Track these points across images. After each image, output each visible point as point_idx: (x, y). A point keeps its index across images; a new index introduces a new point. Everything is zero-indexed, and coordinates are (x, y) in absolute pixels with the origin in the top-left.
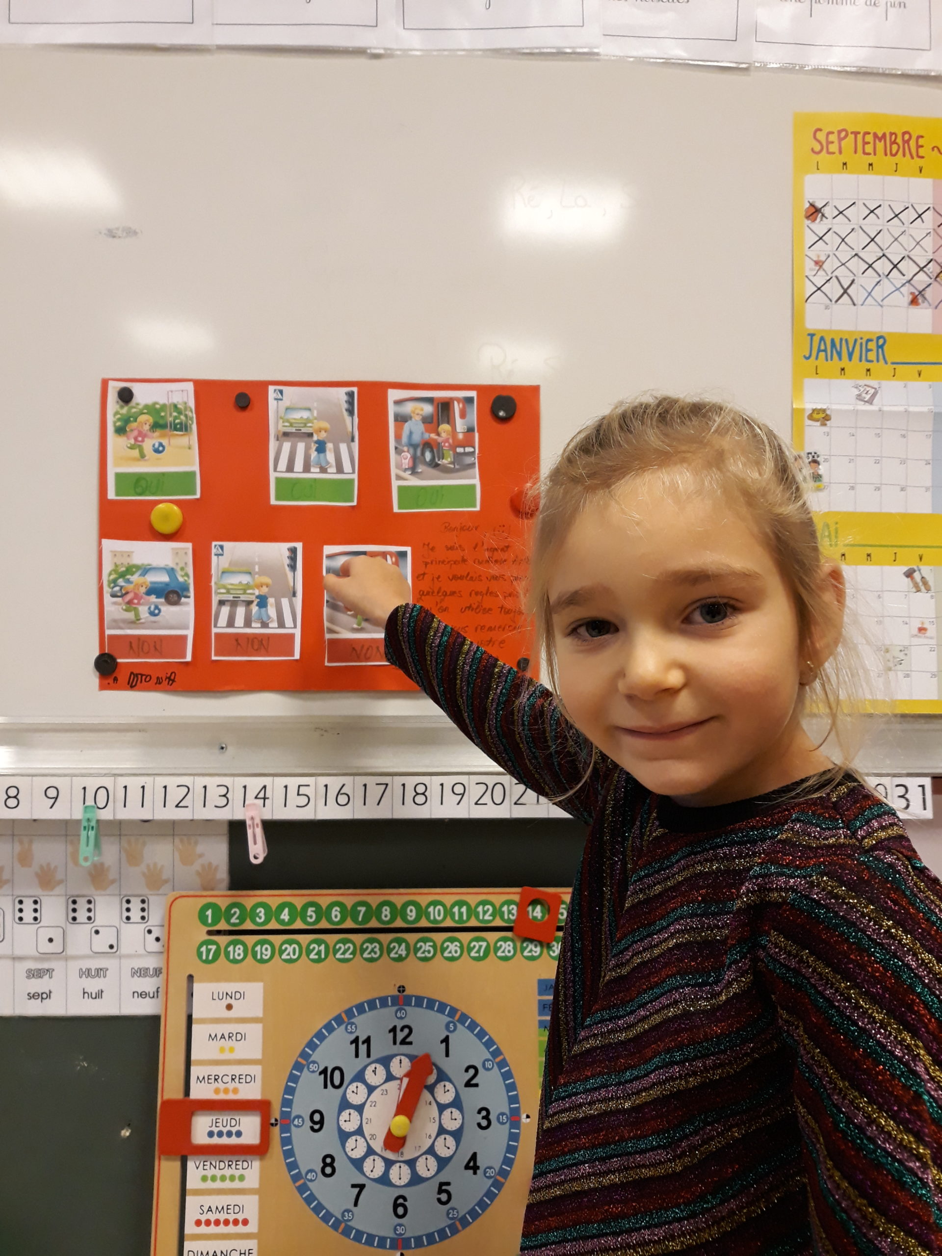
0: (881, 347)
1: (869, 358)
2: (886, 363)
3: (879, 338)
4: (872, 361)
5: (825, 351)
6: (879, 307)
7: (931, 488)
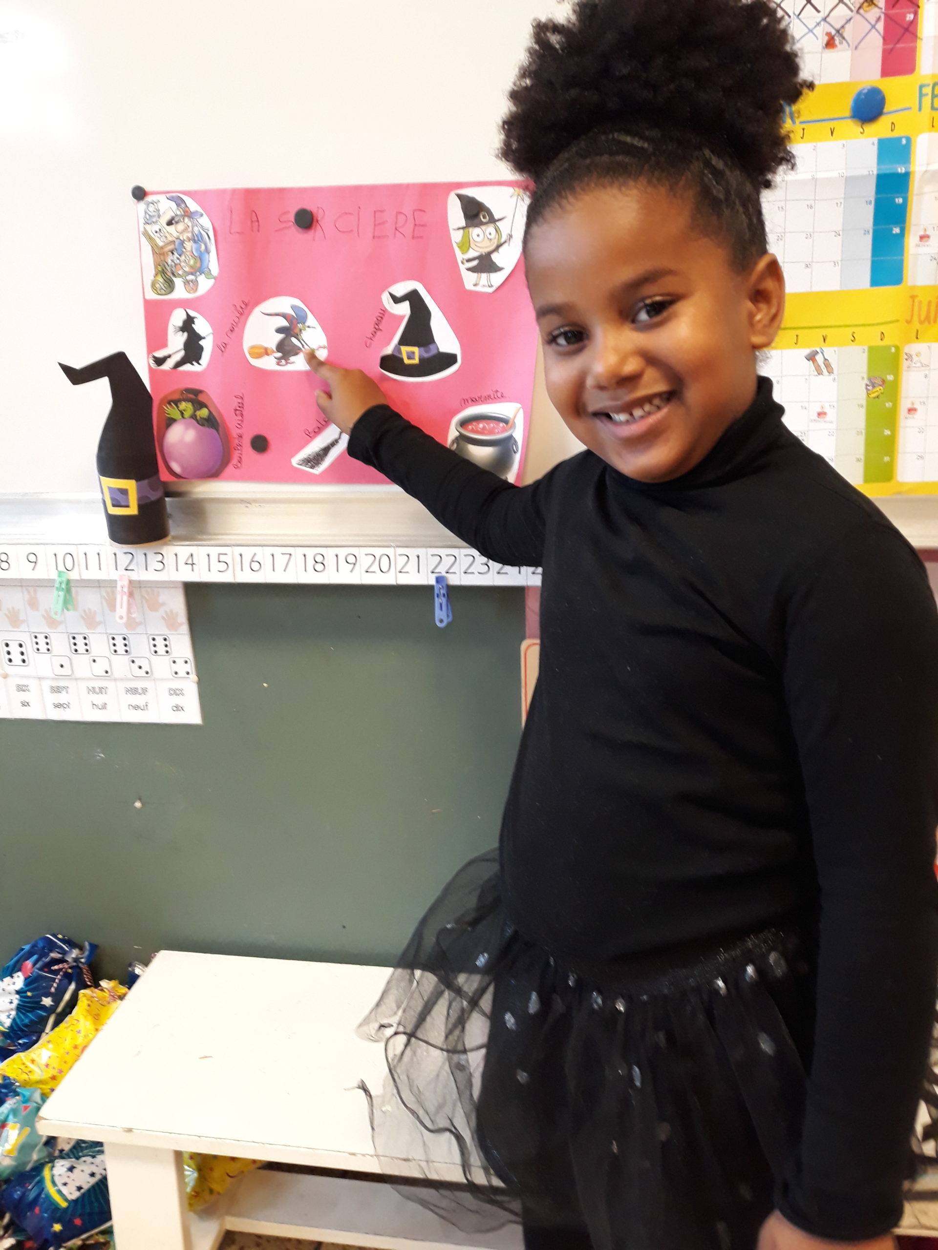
2: (794, 123)
7: (840, 262)
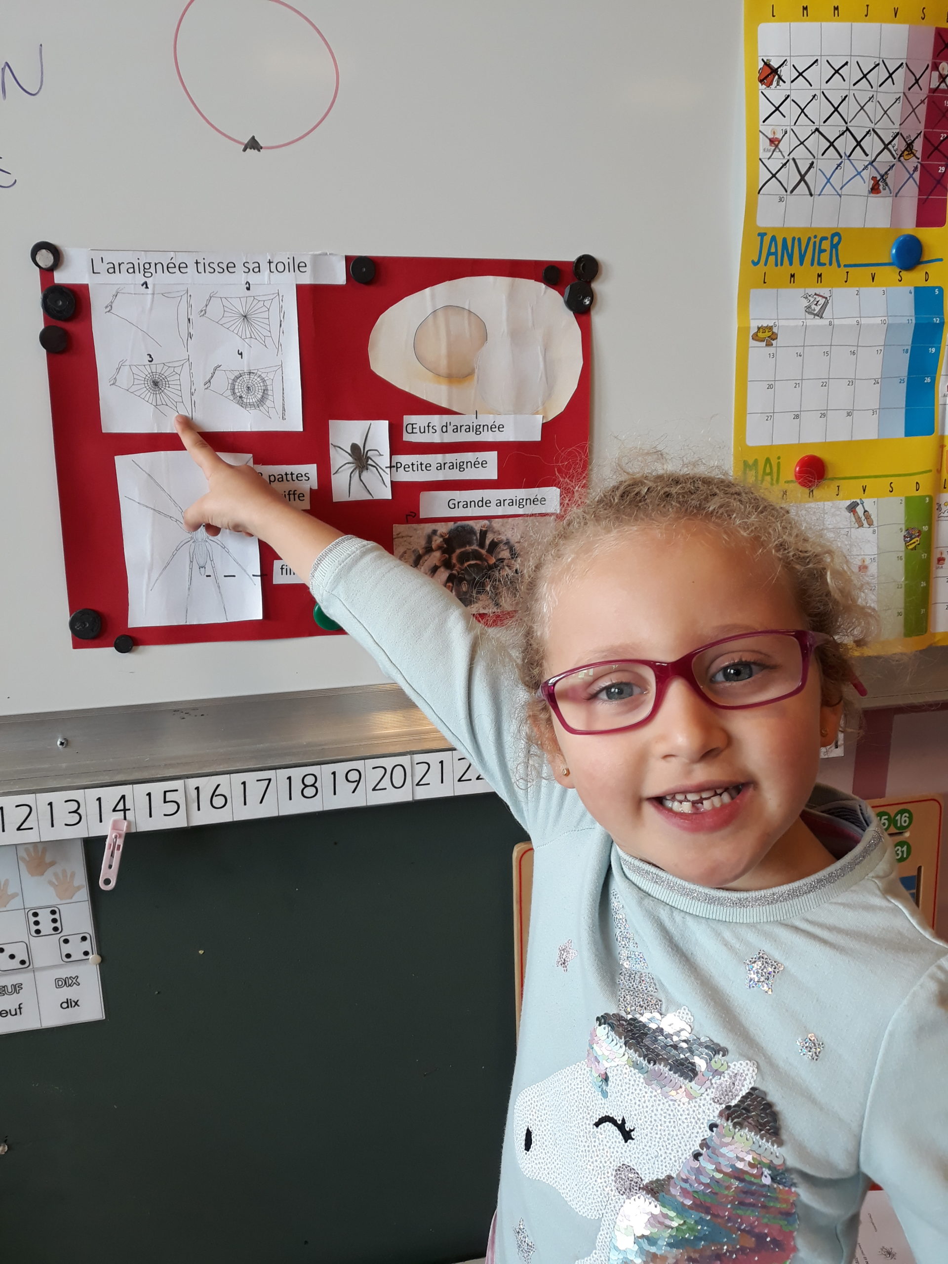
0: (834, 246)
1: (822, 261)
2: (839, 266)
3: (833, 235)
4: (825, 264)
5: (776, 254)
6: (838, 196)
7: (878, 410)
